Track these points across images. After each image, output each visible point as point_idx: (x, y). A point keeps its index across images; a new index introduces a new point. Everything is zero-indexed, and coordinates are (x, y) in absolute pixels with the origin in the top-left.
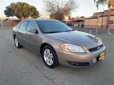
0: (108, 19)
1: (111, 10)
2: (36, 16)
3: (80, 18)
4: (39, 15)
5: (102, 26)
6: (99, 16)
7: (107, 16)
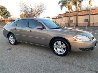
0: (69, 19)
1: (71, 12)
2: (7, 15)
3: (46, 18)
4: (10, 15)
5: (65, 24)
6: (62, 16)
7: (68, 16)
